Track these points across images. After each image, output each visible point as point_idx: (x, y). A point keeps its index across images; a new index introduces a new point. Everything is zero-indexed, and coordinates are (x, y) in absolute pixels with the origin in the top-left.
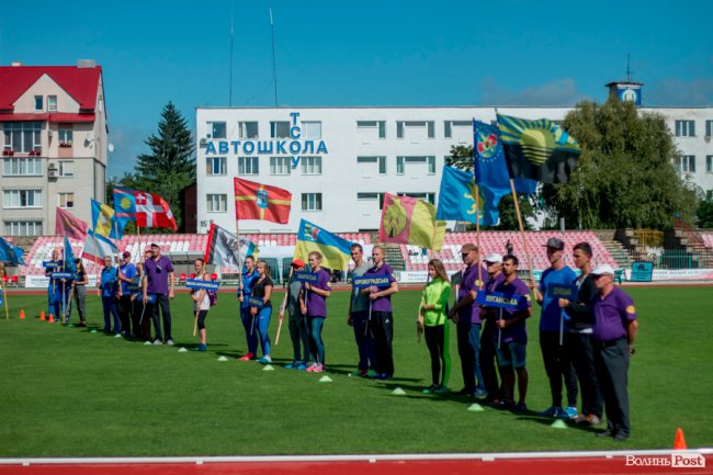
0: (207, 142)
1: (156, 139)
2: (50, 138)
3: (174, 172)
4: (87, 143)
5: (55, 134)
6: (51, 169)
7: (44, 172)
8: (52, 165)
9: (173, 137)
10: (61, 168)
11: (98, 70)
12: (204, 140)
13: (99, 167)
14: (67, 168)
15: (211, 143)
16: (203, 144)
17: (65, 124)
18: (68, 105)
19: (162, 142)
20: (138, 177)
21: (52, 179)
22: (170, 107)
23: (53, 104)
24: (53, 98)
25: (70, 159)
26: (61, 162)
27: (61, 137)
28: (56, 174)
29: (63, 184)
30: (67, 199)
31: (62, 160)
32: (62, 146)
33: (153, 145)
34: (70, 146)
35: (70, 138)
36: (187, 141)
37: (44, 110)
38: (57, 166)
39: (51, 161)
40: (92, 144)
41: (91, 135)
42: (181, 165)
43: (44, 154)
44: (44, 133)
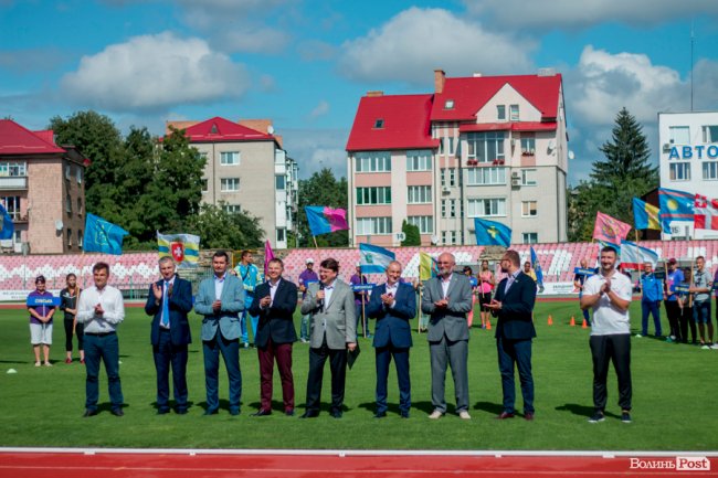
0: (670, 147)
1: (610, 145)
2: (513, 147)
3: (628, 179)
4: (549, 151)
5: (518, 142)
6: (514, 178)
7: (508, 181)
8: (515, 174)
9: (628, 143)
10: (524, 176)
11: (558, 78)
12: (667, 146)
13: (561, 174)
14: (530, 176)
15: (674, 148)
16: (667, 150)
17: (527, 133)
18: (530, 114)
19: (617, 148)
20: (593, 184)
21: (516, 188)
22: (625, 113)
23: (516, 113)
24: (515, 107)
25: (533, 168)
26: (524, 171)
27: (524, 145)
28: (520, 183)
29: (526, 192)
30: (530, 207)
31: (525, 168)
32: (525, 154)
33: (608, 151)
34: (532, 155)
35: (533, 146)
36: (643, 147)
37: (506, 120)
38: (520, 175)
39: (514, 170)
40: (555, 151)
41: (553, 142)
42: (637, 171)
43: (506, 164)
44: (507, 142)
